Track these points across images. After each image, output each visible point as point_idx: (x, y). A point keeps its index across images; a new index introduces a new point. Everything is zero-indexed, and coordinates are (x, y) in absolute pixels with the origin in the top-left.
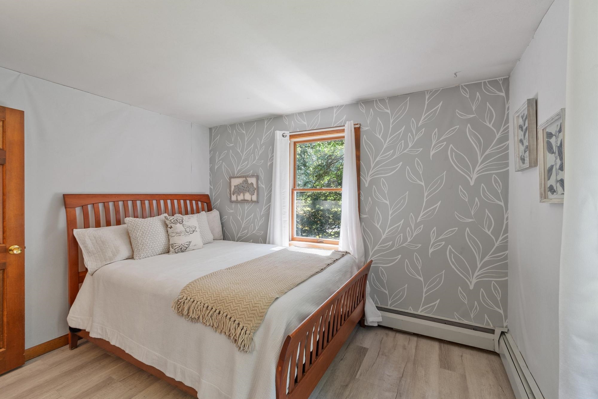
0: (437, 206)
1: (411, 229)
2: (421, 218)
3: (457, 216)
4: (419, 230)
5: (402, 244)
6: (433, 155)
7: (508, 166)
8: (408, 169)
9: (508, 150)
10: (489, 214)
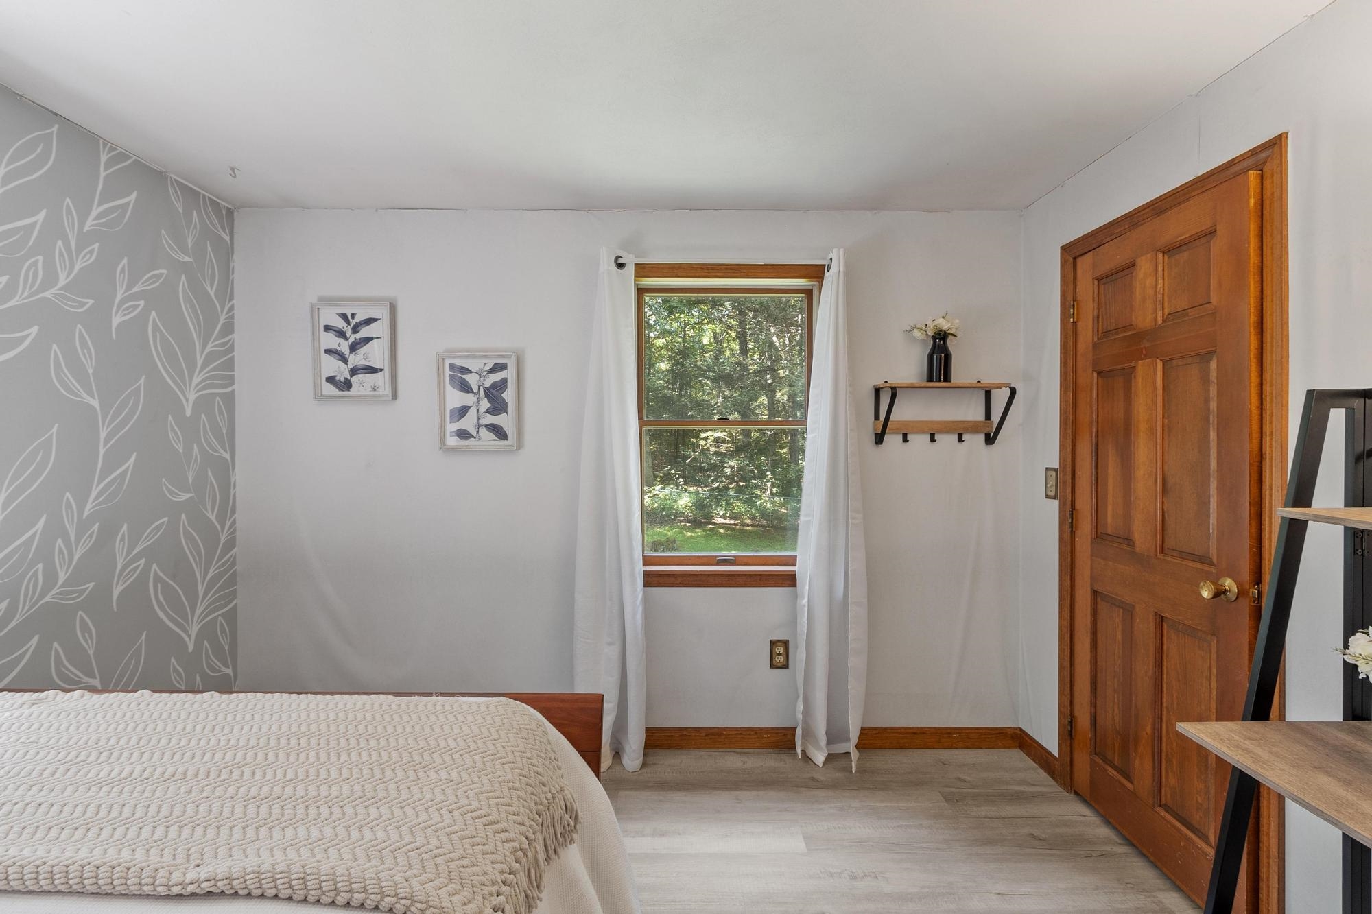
0: (128, 468)
1: (67, 542)
2: (94, 504)
3: (167, 487)
4: (89, 539)
5: (42, 596)
6: (119, 325)
7: (232, 384)
8: (55, 351)
9: (233, 351)
10: (213, 480)
